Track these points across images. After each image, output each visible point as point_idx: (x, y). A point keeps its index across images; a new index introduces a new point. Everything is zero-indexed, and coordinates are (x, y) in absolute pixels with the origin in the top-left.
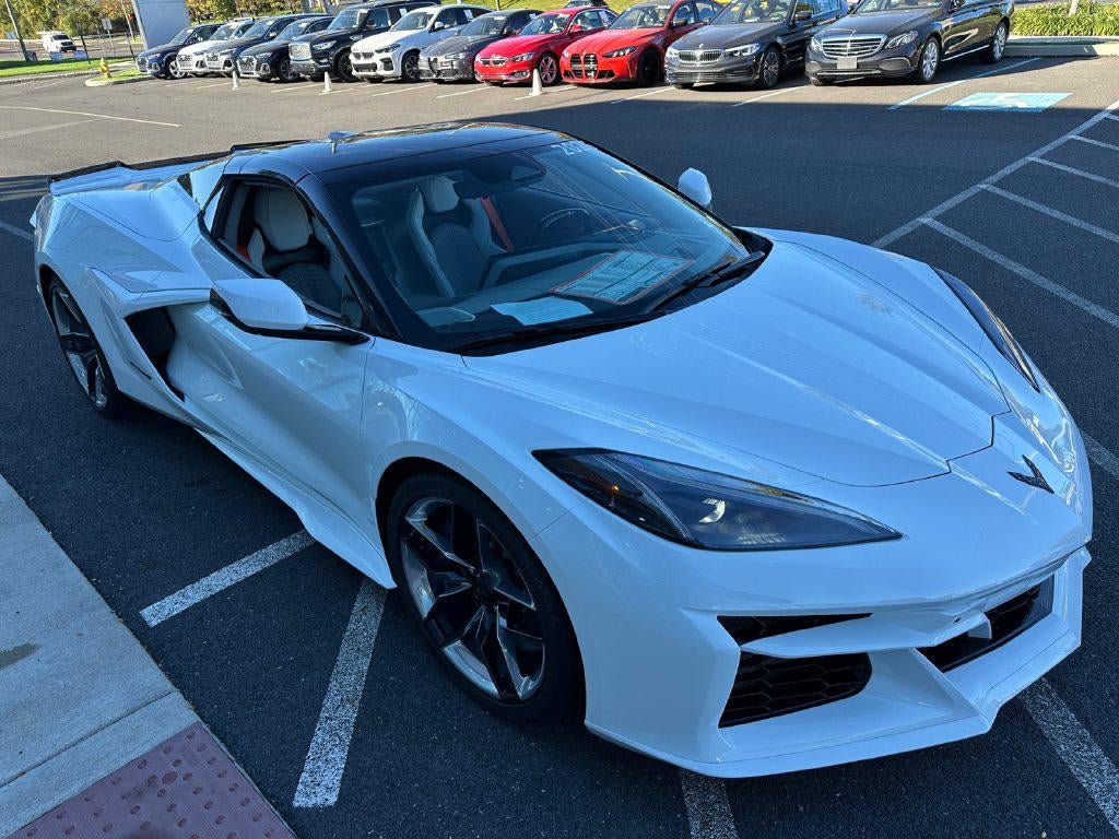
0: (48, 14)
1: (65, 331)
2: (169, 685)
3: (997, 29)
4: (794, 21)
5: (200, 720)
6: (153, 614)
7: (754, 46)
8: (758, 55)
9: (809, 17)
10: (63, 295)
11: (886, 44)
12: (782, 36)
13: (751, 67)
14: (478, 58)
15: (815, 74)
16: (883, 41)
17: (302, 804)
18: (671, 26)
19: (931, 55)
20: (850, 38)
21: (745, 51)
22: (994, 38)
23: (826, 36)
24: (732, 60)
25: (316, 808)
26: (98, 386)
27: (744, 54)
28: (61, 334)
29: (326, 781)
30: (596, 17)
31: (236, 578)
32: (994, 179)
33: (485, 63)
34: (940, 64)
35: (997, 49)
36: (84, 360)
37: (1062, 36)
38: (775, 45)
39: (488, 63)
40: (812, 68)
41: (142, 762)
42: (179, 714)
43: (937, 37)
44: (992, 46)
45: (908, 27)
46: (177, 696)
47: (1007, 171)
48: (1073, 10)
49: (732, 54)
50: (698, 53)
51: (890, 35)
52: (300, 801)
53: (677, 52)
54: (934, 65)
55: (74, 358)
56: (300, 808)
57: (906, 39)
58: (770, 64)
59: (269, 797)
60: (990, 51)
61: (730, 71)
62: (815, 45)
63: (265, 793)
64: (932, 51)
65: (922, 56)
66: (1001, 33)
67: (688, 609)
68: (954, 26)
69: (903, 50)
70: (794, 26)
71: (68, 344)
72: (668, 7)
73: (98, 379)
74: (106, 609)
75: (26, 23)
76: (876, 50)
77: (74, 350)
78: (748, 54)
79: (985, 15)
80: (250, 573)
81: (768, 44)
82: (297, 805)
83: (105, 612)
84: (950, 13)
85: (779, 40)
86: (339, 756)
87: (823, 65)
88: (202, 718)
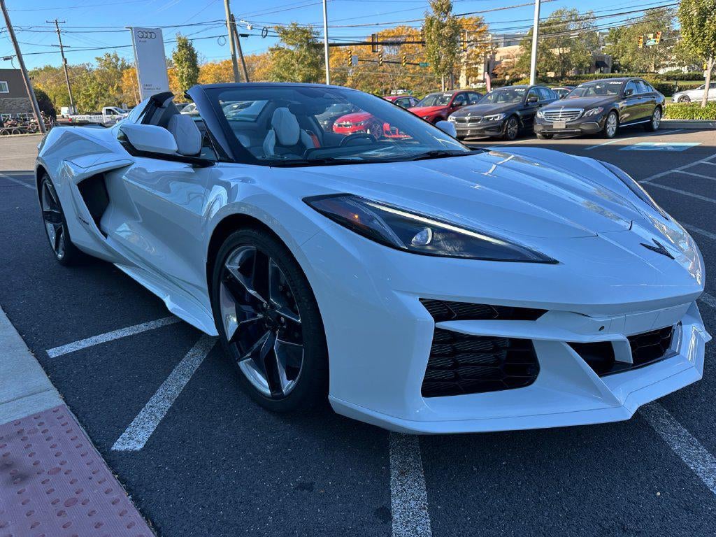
0: (93, 102)
1: (47, 209)
2: (51, 386)
3: (654, 111)
4: (527, 103)
5: (64, 403)
6: (53, 353)
7: (502, 115)
8: (504, 120)
9: (536, 101)
10: (49, 185)
11: (583, 114)
12: (520, 110)
13: (499, 127)
14: (336, 124)
15: (540, 132)
16: (581, 112)
17: (117, 449)
18: (452, 105)
19: (612, 122)
20: (561, 110)
21: (496, 117)
22: (653, 116)
23: (546, 109)
24: (488, 123)
25: (126, 451)
26: (61, 244)
27: (496, 119)
28: (45, 210)
29: (139, 437)
30: (408, 103)
31: (114, 337)
32: (650, 179)
33: (339, 125)
34: (618, 128)
35: (655, 122)
36: (55, 227)
37: (697, 118)
38: (515, 115)
39: (341, 126)
40: (538, 128)
41: (18, 423)
42: (54, 399)
43: (616, 112)
44: (652, 121)
45: (597, 105)
46: (55, 391)
47: (659, 176)
48: (703, 105)
49: (488, 119)
50: (467, 118)
51: (587, 109)
52: (117, 446)
53: (455, 118)
54: (615, 128)
55: (50, 226)
56: (115, 451)
57: (596, 112)
58: (512, 126)
59: (96, 444)
60: (650, 124)
61: (487, 129)
62: (540, 115)
63: (94, 443)
64: (612, 120)
65: (606, 122)
66: (657, 113)
67: (398, 291)
68: (627, 107)
69: (594, 118)
70: (527, 105)
71: (48, 216)
72: (451, 95)
73: (61, 240)
74: (25, 348)
75: (80, 106)
76: (577, 118)
77: (51, 221)
78: (498, 119)
79: (647, 103)
80: (125, 335)
81: (510, 115)
82: (113, 448)
83: (24, 349)
84: (624, 99)
85: (518, 113)
86: (152, 426)
87: (545, 127)
88: (66, 402)
